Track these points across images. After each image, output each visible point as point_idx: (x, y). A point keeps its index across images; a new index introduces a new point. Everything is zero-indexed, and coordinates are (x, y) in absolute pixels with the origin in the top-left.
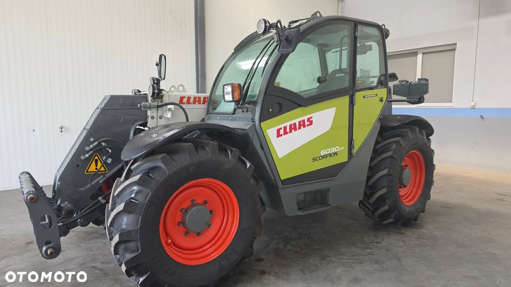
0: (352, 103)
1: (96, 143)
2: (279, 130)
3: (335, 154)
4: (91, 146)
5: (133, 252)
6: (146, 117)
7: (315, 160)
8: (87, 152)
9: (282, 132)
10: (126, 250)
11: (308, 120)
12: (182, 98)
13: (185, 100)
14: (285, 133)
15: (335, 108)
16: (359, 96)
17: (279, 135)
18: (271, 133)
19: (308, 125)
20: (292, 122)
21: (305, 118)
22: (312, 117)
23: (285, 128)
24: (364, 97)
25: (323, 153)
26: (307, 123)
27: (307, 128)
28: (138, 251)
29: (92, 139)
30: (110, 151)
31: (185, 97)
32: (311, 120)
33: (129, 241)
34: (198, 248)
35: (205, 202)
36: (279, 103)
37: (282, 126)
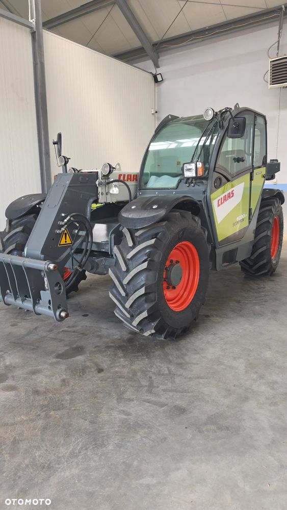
0: (251, 179)
1: (69, 217)
2: (218, 201)
3: (243, 220)
4: (66, 220)
5: (152, 301)
6: (97, 194)
7: (234, 225)
8: (62, 226)
9: (220, 202)
10: (146, 301)
12: (120, 175)
15: (244, 183)
16: (255, 171)
17: (219, 205)
19: (232, 196)
20: (224, 194)
21: (231, 191)
22: (233, 190)
23: (222, 198)
24: (256, 174)
25: (238, 219)
26: (231, 195)
27: (232, 199)
28: (155, 301)
29: (63, 215)
30: (78, 225)
31: (122, 175)
32: (233, 192)
33: (149, 293)
34: (173, 300)
35: (177, 262)
36: (220, 179)
37: (220, 198)
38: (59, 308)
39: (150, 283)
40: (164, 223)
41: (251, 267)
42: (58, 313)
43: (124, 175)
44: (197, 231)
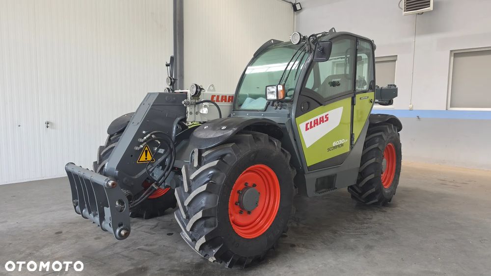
0: (353, 103)
1: (149, 135)
2: (307, 125)
3: (342, 145)
4: (145, 138)
5: (211, 227)
6: (185, 113)
7: (329, 150)
8: (141, 143)
9: (309, 126)
10: (205, 225)
11: (326, 116)
12: (213, 96)
13: (215, 99)
14: (311, 127)
15: (342, 107)
16: (358, 96)
17: (307, 129)
18: (302, 127)
19: (326, 121)
20: (315, 118)
21: (324, 115)
22: (328, 115)
23: (311, 122)
24: (360, 99)
25: (334, 144)
26: (325, 119)
27: (325, 123)
28: (215, 226)
29: (144, 132)
30: (159, 143)
31: (215, 96)
32: (327, 116)
33: (209, 217)
34: (248, 225)
35: (254, 185)
36: (308, 102)
37: (309, 121)
38: (120, 225)
39: (210, 206)
40: (231, 145)
41: (361, 195)
42: (118, 231)
43: (218, 97)
44: (274, 154)
